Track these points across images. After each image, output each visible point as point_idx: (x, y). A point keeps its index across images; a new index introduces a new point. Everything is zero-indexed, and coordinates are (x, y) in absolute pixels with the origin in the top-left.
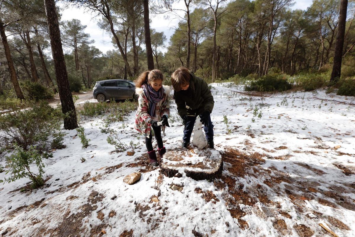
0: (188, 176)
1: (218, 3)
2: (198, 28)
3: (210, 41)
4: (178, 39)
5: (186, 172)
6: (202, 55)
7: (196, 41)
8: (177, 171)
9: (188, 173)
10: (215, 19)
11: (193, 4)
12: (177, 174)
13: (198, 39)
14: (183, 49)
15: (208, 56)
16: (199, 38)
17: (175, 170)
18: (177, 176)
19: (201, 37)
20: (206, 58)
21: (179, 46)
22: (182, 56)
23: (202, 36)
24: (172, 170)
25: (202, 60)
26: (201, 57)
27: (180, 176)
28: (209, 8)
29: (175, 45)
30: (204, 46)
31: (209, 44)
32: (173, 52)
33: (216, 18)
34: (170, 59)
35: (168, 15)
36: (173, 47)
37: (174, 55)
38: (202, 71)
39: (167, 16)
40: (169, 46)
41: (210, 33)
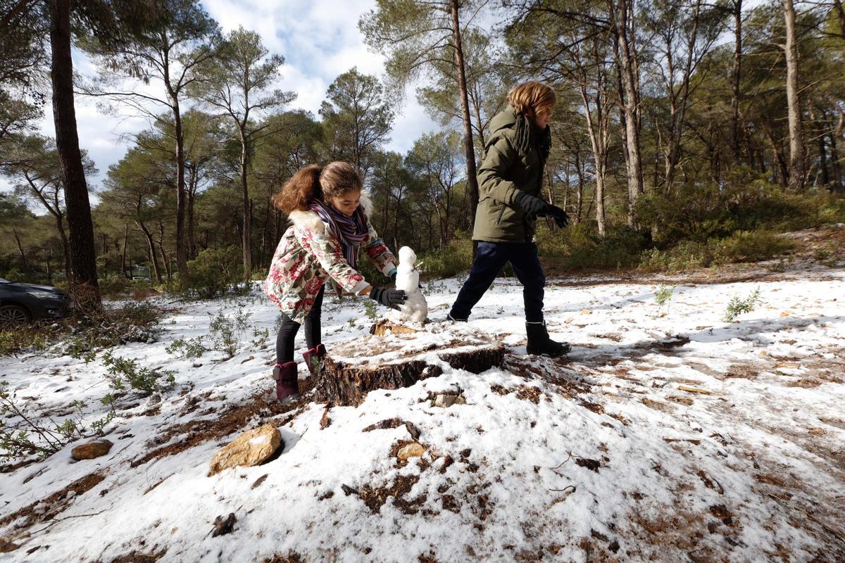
0: (456, 366)
1: (248, 109)
2: (198, 153)
3: (226, 190)
4: (136, 175)
5: (447, 358)
6: (206, 221)
7: (191, 185)
8: (422, 364)
9: (453, 361)
10: (242, 140)
11: (184, 97)
12: (425, 371)
13: (196, 182)
14: (150, 202)
15: (224, 222)
16: (198, 179)
17: (416, 363)
18: (428, 376)
19: (204, 178)
20: (218, 227)
21: (140, 193)
22: (149, 220)
23: (206, 175)
24: (406, 364)
25: (207, 231)
26: (203, 224)
27: (436, 371)
28: (224, 114)
29: (126, 188)
30: (212, 200)
31: (224, 195)
32: (118, 207)
33: (245, 138)
34: (109, 226)
35: (114, 104)
36: (119, 194)
37: (122, 216)
38: (213, 255)
39: (107, 106)
40: (106, 190)
41: (226, 172)
